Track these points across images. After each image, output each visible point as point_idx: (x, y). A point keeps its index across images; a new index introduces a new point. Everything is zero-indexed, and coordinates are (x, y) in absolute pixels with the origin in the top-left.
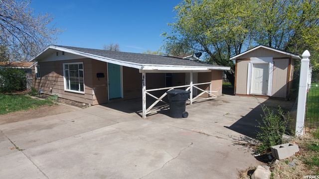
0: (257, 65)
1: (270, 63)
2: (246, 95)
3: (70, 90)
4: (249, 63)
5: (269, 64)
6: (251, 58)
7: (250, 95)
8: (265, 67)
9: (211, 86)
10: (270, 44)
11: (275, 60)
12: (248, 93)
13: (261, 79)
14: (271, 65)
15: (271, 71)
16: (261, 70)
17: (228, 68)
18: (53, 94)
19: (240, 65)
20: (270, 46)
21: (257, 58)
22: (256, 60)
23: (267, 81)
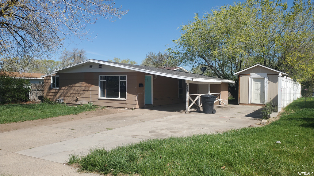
0: (255, 80)
1: (266, 78)
2: (248, 104)
3: (106, 98)
4: (250, 78)
5: (264, 79)
6: (251, 74)
7: (252, 104)
8: (262, 81)
9: (221, 96)
10: (265, 63)
11: (269, 76)
12: (249, 103)
13: (259, 91)
14: (266, 79)
15: (266, 84)
16: (259, 84)
17: (233, 82)
18: (78, 103)
19: (242, 79)
20: (265, 65)
21: (256, 74)
22: (254, 75)
23: (264, 92)
